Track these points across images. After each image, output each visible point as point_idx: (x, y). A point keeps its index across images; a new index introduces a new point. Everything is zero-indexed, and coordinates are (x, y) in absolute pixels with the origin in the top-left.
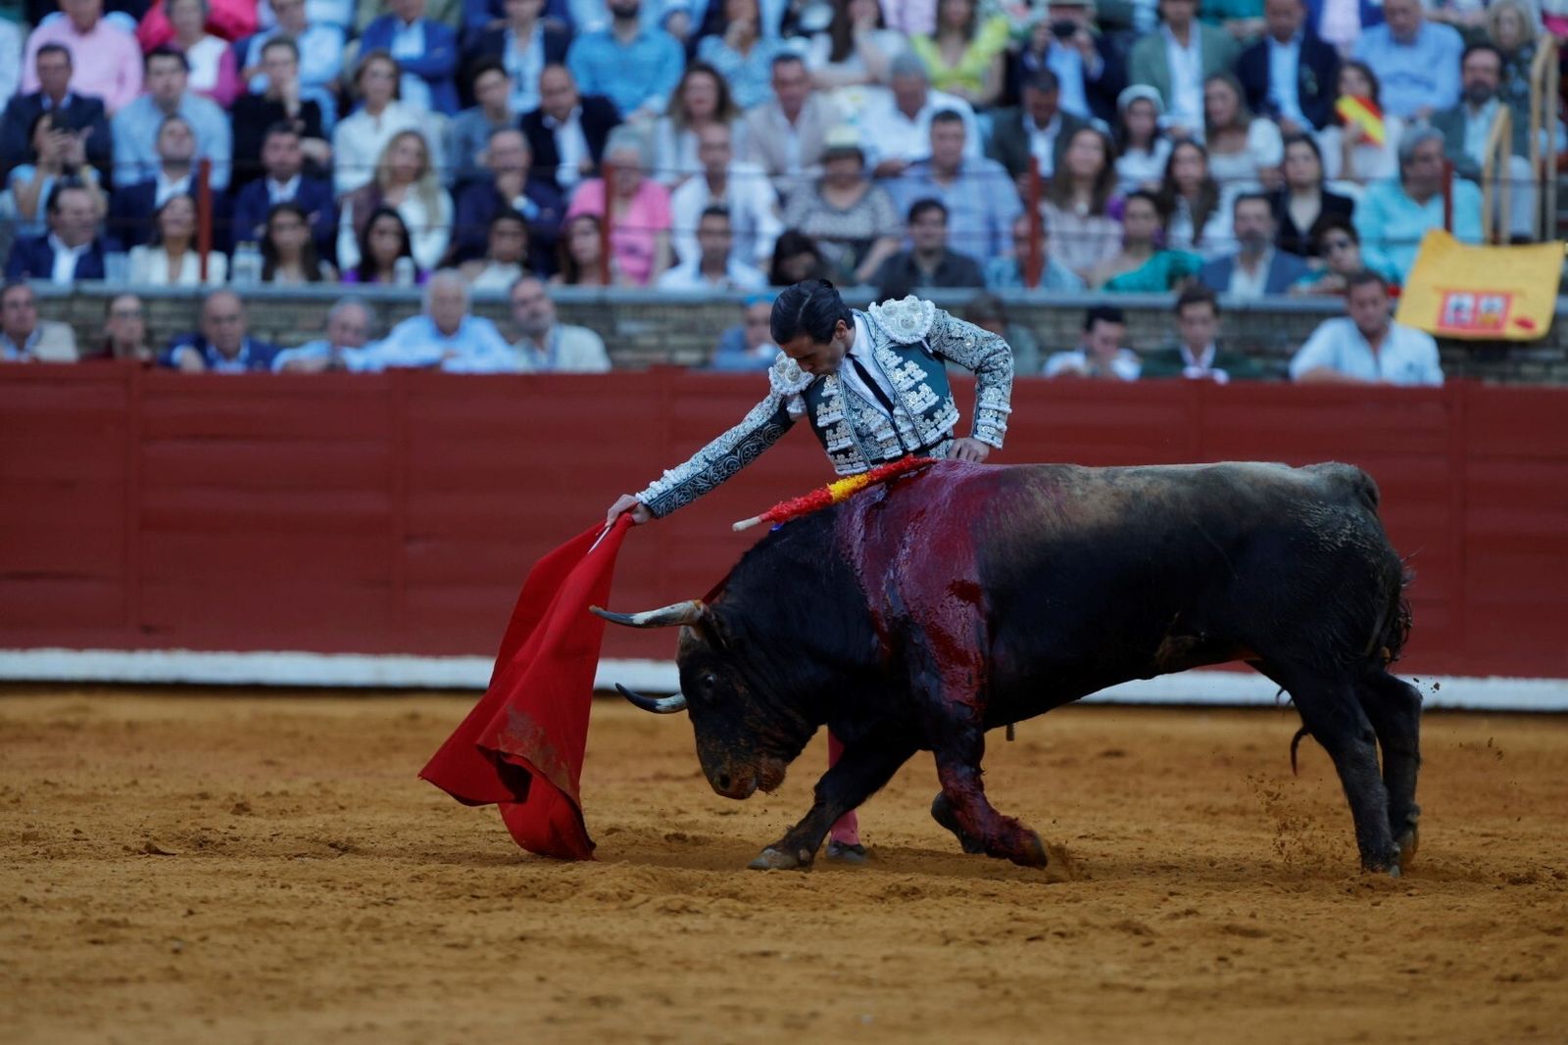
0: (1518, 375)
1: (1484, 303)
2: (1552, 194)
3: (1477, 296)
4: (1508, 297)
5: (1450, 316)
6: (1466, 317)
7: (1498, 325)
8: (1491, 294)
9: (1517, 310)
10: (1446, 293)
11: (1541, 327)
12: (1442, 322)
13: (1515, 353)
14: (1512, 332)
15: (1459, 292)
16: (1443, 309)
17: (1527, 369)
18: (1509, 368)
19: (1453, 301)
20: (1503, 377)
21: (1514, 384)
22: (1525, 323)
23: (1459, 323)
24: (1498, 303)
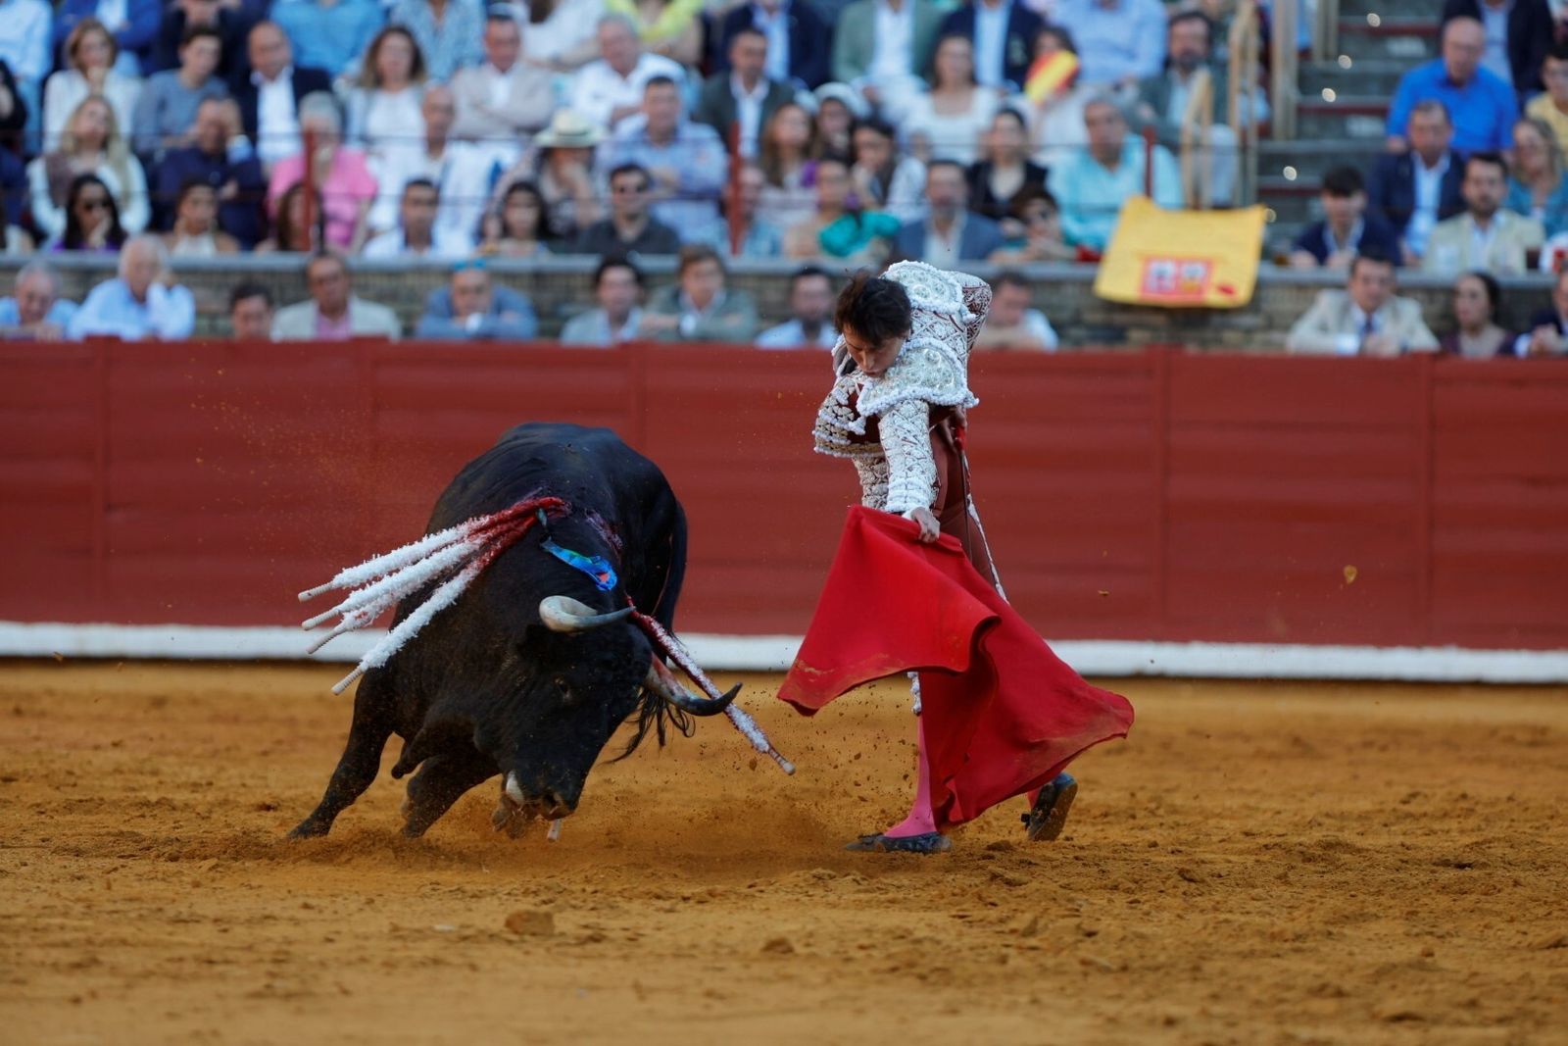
0: (1219, 341)
1: (1186, 268)
2: (1253, 162)
3: (1179, 262)
4: (1209, 264)
5: (1153, 283)
6: (1169, 284)
7: (1200, 291)
8: (1192, 260)
9: (1219, 276)
10: (1148, 260)
11: (1243, 293)
12: (1144, 288)
13: (1216, 320)
14: (1214, 298)
15: (1163, 258)
16: (1145, 276)
17: (1230, 336)
18: (1209, 334)
19: (1155, 267)
20: (1203, 343)
21: (1215, 351)
22: (1227, 290)
23: (1161, 289)
24: (1200, 269)
